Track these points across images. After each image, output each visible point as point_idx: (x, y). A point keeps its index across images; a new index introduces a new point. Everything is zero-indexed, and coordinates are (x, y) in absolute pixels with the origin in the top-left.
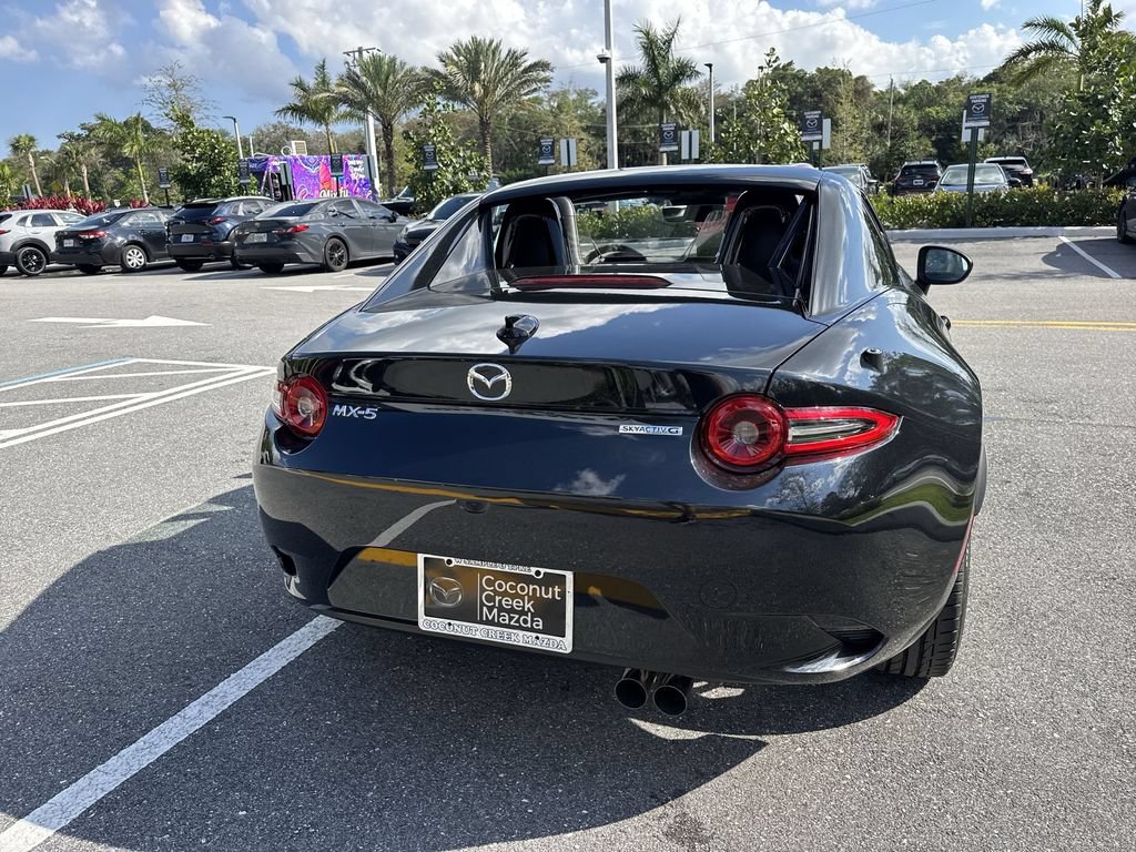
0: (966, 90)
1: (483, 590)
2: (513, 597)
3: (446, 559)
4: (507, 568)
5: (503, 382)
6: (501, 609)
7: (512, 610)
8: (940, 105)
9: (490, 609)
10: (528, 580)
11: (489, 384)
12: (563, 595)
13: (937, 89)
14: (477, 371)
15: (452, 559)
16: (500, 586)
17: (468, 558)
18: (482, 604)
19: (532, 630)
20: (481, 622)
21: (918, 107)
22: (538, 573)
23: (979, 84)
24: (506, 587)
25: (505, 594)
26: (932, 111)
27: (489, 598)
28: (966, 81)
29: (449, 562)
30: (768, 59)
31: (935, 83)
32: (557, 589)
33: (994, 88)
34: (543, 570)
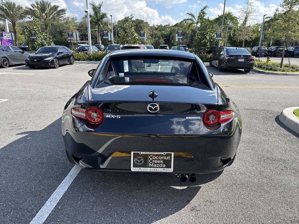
0: (170, 27)
1: (149, 159)
2: (157, 160)
3: (139, 152)
4: (156, 153)
5: (157, 107)
6: (154, 163)
7: (157, 163)
8: (165, 31)
9: (151, 164)
10: (162, 155)
11: (153, 109)
12: (171, 158)
13: (164, 27)
14: (150, 105)
15: (141, 152)
16: (154, 158)
17: (146, 152)
18: (149, 163)
19: (163, 167)
20: (149, 167)
21: (160, 31)
22: (164, 154)
23: (173, 26)
24: (156, 158)
25: (156, 159)
26: (163, 32)
27: (151, 161)
28: (170, 25)
29: (140, 153)
30: (131, 16)
31: (163, 25)
32: (169, 157)
33: (176, 28)
34: (166, 153)
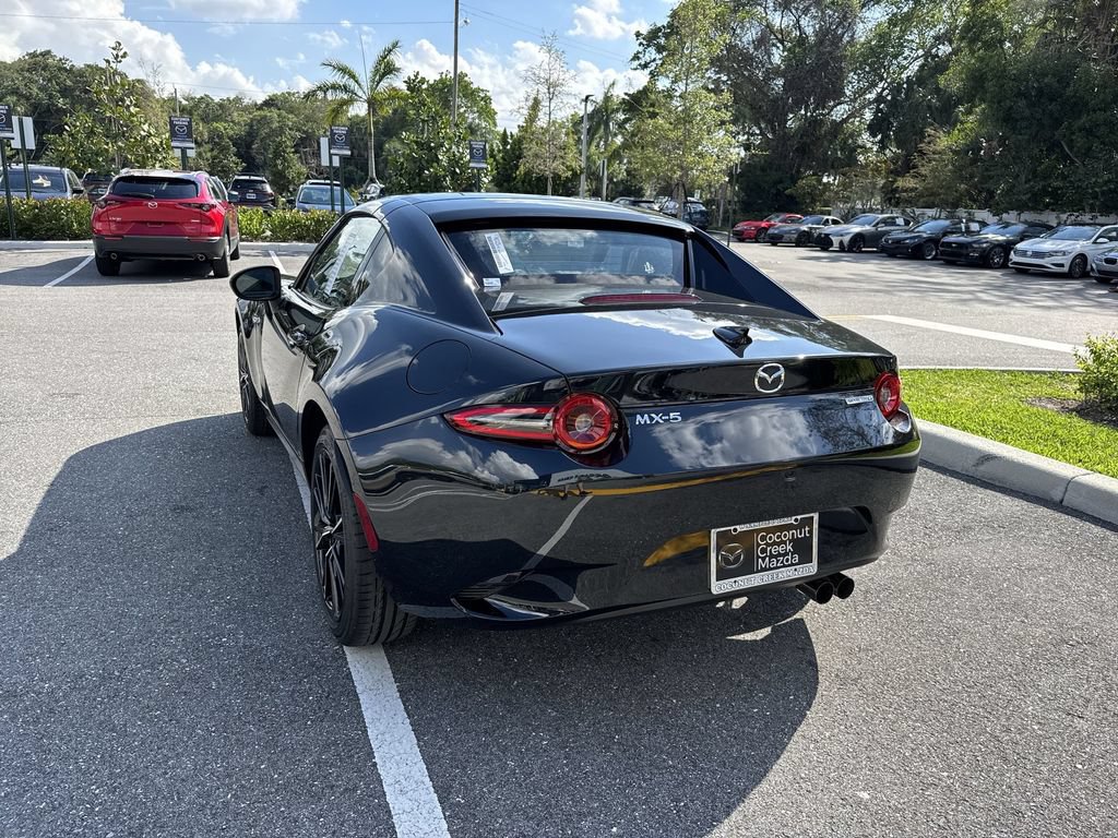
1: (759, 545)
2: (778, 544)
3: (732, 528)
4: (776, 523)
5: (780, 376)
6: (771, 556)
7: (780, 555)
9: (763, 559)
10: (788, 527)
11: (770, 380)
12: (811, 532)
14: (763, 371)
15: (737, 527)
16: (770, 538)
17: (750, 522)
18: (758, 557)
19: (792, 565)
20: (758, 571)
22: (796, 520)
24: (775, 538)
25: (775, 543)
27: (764, 551)
29: (735, 530)
32: (807, 529)
34: (799, 517)
